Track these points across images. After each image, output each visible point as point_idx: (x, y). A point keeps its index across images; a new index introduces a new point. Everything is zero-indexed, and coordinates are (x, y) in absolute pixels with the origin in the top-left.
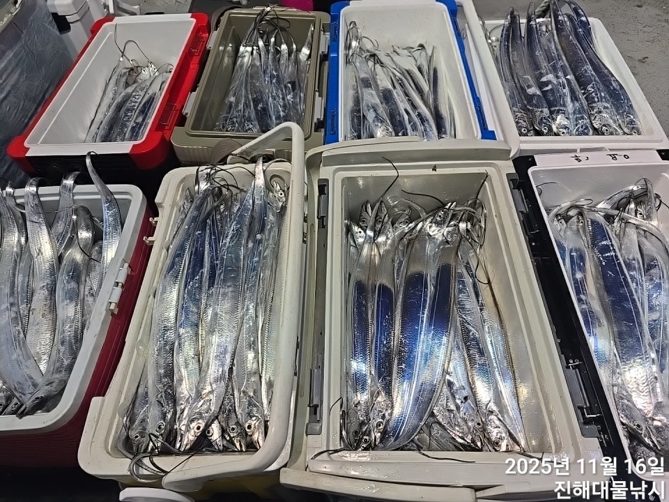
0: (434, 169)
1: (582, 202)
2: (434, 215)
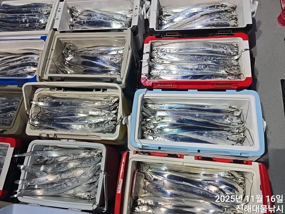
0: (53, 50)
1: (69, 24)
2: (65, 57)
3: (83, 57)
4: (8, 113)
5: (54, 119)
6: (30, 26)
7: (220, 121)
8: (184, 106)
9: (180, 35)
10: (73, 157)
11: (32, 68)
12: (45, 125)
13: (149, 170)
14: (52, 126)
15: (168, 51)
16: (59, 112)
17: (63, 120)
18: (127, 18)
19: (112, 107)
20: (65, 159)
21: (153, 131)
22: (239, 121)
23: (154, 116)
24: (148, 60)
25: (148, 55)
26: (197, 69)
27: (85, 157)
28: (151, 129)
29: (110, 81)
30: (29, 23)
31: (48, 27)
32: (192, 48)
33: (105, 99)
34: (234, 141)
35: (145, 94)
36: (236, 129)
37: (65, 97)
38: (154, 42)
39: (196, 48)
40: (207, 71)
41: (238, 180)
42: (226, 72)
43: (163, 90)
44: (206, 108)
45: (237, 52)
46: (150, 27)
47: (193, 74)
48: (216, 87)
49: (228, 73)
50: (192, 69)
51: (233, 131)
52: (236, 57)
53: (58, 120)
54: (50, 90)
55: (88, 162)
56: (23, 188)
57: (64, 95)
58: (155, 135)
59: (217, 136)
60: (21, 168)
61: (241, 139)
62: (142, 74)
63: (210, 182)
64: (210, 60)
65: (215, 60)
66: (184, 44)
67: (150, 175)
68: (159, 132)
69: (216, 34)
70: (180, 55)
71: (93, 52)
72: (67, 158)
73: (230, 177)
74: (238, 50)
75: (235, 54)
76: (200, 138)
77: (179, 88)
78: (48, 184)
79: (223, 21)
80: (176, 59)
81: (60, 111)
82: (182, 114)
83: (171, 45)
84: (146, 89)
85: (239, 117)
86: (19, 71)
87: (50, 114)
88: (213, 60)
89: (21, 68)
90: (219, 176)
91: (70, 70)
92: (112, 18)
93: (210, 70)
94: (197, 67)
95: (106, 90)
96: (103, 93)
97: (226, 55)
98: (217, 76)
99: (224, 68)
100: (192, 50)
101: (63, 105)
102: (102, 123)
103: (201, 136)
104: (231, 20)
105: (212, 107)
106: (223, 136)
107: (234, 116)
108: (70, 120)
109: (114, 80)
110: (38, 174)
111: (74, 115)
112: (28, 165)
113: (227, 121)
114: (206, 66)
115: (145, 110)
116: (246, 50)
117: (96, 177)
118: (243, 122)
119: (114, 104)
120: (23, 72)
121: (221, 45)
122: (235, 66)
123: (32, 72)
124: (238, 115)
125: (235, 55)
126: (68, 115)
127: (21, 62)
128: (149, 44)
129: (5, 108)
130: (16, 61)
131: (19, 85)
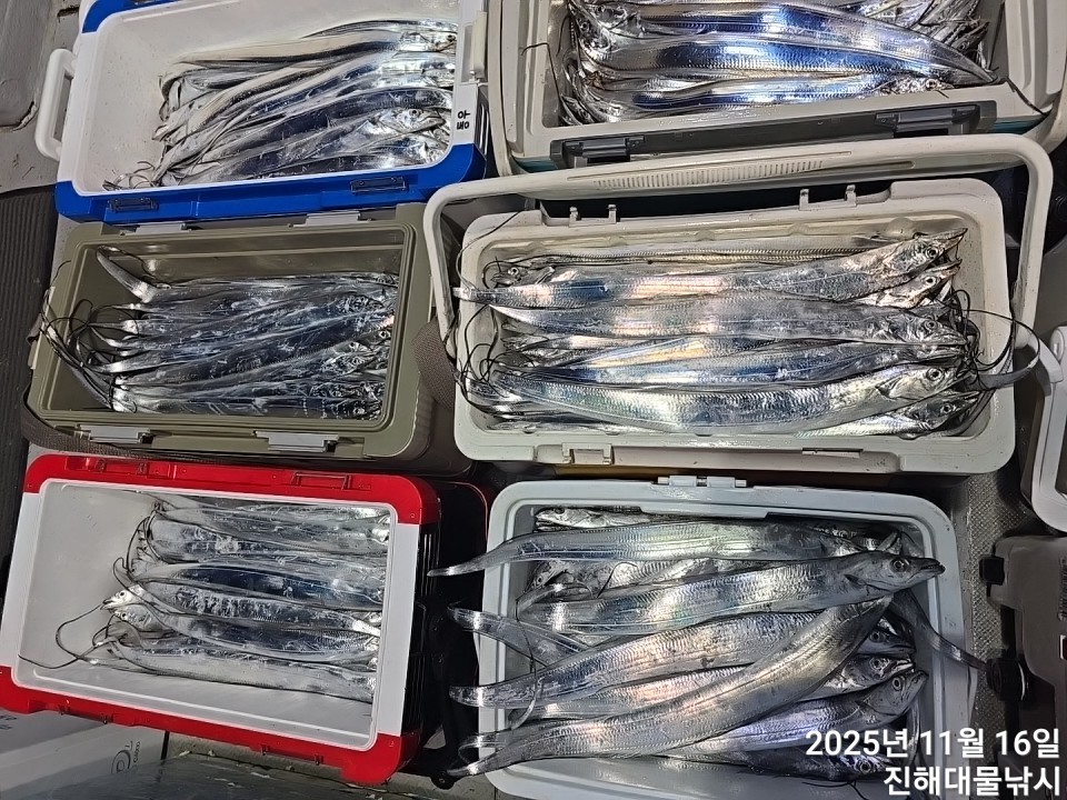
4: (324, 352)
10: (711, 563)
14: (588, 406)
54: (545, 220)
56: (500, 726)
57: (616, 240)
60: (477, 626)
86: (343, 140)
87: (562, 346)
89: (353, 123)
91: (610, 106)
110: (547, 647)
112: (504, 613)
120: (368, 142)
123: (408, 140)
127: (339, 95)
129: (303, 328)
130: (314, 91)
131: (365, 209)
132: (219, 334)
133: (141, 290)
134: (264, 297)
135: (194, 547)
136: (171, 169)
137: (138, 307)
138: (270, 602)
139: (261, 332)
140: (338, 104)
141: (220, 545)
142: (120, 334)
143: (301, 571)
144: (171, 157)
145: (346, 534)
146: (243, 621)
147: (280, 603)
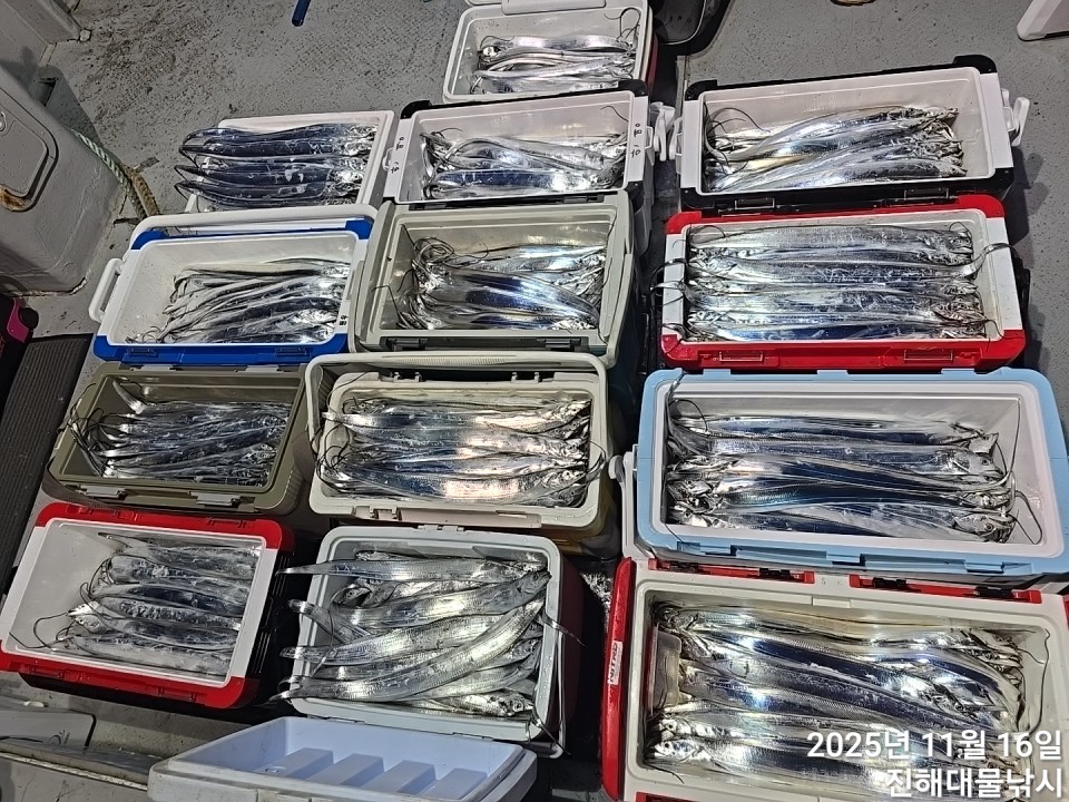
0: (390, 259)
1: (424, 183)
2: (418, 280)
3: (473, 279)
4: (245, 450)
5: (395, 464)
6: (308, 192)
7: (927, 468)
8: (801, 424)
9: (779, 207)
10: (451, 584)
11: (317, 313)
12: (367, 484)
13: (697, 627)
14: (389, 484)
15: (742, 255)
16: (407, 444)
17: (420, 468)
18: (602, 160)
19: (569, 427)
20: (426, 589)
21: (704, 504)
22: (988, 469)
23: (707, 454)
24: (680, 282)
25: (680, 267)
26: (840, 309)
27: (487, 584)
28: (697, 496)
29: (568, 346)
30: (304, 182)
31: (366, 192)
32: (819, 244)
33: (545, 403)
34: (974, 533)
35: (678, 384)
36: (982, 496)
37: (421, 399)
38: (698, 230)
39: (834, 243)
40: (873, 313)
41: (998, 658)
42: (937, 314)
43: (734, 371)
44: (876, 429)
45: (969, 255)
46: (685, 184)
47: (827, 324)
48: (906, 362)
49: (942, 317)
50: (823, 309)
51: (973, 502)
52: (967, 270)
53: (406, 468)
54: (380, 378)
55: (499, 599)
56: (307, 674)
57: (419, 392)
58: (712, 515)
59: (917, 517)
60: (302, 610)
61: (1000, 526)
62: (664, 325)
63: (900, 666)
64: (882, 280)
65: (899, 280)
66: (794, 232)
67: (698, 642)
68: (723, 505)
69: (897, 200)
70: (781, 266)
71: (504, 264)
72: (432, 586)
73: (969, 647)
74: (971, 248)
75: (961, 259)
76: (860, 521)
77: (784, 366)
78: (374, 667)
79: (915, 161)
80: (768, 279)
81: (411, 442)
82: (796, 450)
83: (751, 236)
84: (679, 370)
85: (987, 457)
86: (277, 325)
87: (382, 449)
88: (891, 279)
89: (285, 315)
90: (932, 643)
91: (433, 319)
92: (556, 161)
93: (883, 310)
94: (839, 301)
95: (550, 375)
96: (543, 385)
97: (932, 263)
98: (907, 328)
99: (931, 303)
100: (819, 251)
101: (419, 423)
102: (540, 474)
103: (865, 518)
104: (943, 156)
105: (896, 425)
106: (938, 516)
107: (970, 453)
108: (441, 468)
109: (579, 343)
110: (346, 632)
111: (454, 452)
112: (320, 604)
113: (950, 468)
114: (869, 298)
115: (676, 436)
116: (1000, 246)
117: (527, 645)
118: (1001, 474)
119: (576, 418)
120: (292, 327)
121: (914, 234)
122: (962, 296)
123: (317, 327)
124: (985, 449)
125: (962, 264)
126: (436, 453)
127: (281, 298)
128: (682, 236)
129: (235, 434)
130: (267, 295)
131: (282, 365)
132: (181, 435)
133: (137, 406)
134: (214, 414)
135: (138, 572)
136: (171, 332)
137: (133, 416)
138: (181, 610)
139: (208, 435)
140: (280, 303)
141: (156, 572)
142: (117, 432)
143: (206, 591)
144: (172, 325)
145: (238, 565)
146: (162, 622)
147: (188, 611)
